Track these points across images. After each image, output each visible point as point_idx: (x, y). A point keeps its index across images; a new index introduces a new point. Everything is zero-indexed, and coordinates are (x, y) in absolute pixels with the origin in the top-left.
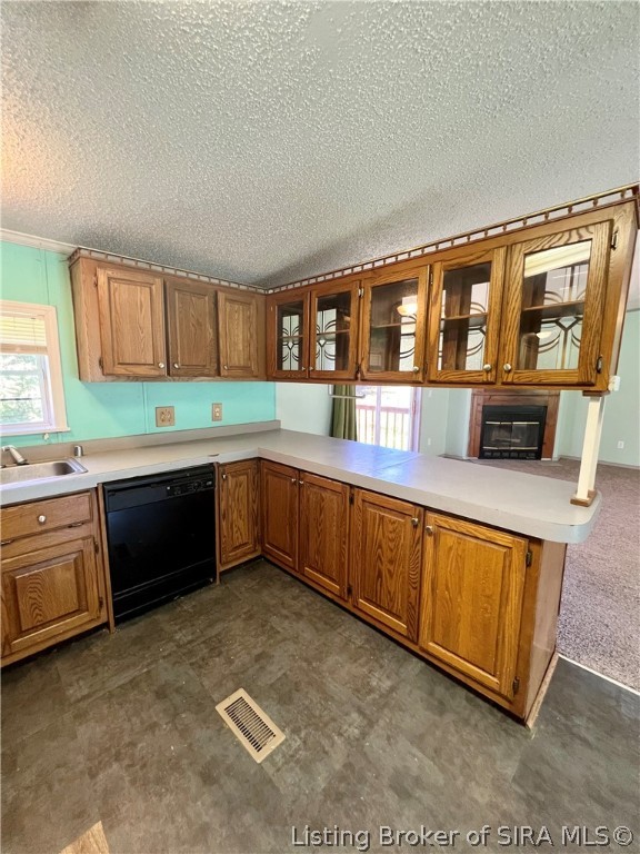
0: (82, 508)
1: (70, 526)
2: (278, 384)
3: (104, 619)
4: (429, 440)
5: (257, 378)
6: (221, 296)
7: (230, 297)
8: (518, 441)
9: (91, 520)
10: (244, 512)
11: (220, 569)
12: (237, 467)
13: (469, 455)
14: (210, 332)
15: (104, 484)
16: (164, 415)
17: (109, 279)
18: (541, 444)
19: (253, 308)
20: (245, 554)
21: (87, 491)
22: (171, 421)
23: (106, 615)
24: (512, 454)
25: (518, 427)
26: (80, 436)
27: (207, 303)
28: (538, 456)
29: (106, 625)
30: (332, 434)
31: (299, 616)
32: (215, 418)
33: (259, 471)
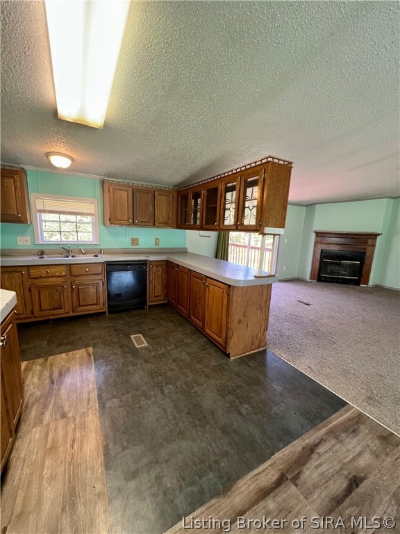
0: (99, 269)
1: (96, 274)
2: (187, 231)
3: (104, 310)
4: (285, 267)
5: (172, 227)
6: (156, 193)
7: (160, 193)
8: (346, 273)
9: (102, 274)
10: (160, 282)
11: (149, 303)
12: (158, 263)
13: (311, 279)
14: (151, 208)
15: (107, 262)
16: (135, 241)
17: (113, 189)
18: (360, 275)
19: (171, 198)
20: (160, 300)
21: (101, 263)
22: (137, 244)
23: (105, 309)
24: (340, 281)
25: (347, 265)
26: (103, 247)
27: (150, 196)
28: (357, 283)
29: (105, 313)
30: (216, 257)
31: (172, 321)
32: (156, 244)
33: (167, 265)
